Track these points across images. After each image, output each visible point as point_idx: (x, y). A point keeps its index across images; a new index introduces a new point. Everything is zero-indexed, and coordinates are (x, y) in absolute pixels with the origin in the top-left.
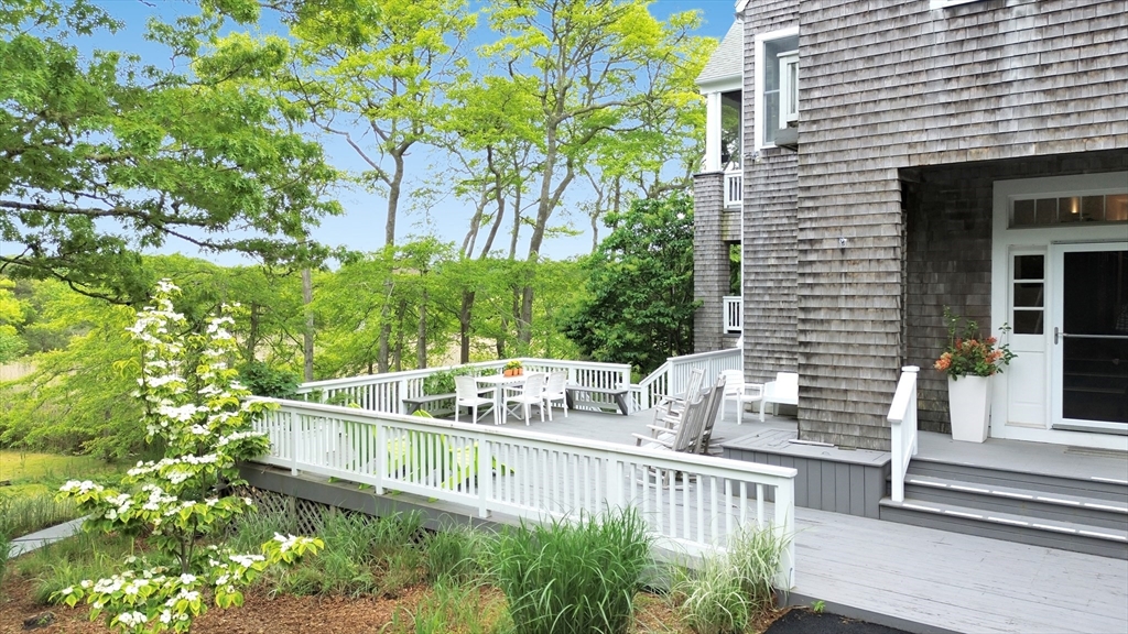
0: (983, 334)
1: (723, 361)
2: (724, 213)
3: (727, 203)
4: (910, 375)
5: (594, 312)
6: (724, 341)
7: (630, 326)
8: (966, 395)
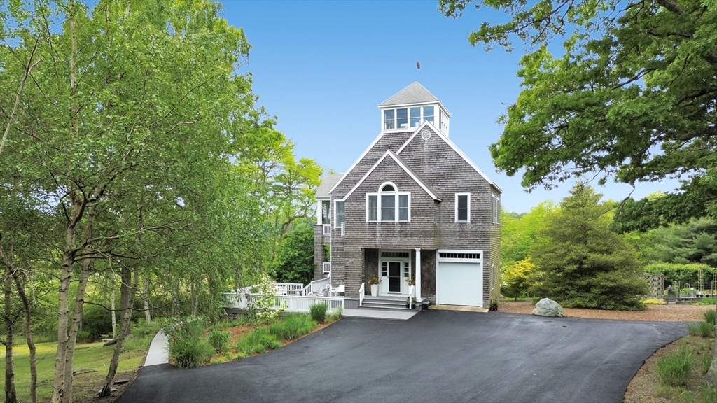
0: (377, 277)
1: (325, 282)
2: (323, 237)
3: (324, 234)
4: (363, 284)
5: (284, 267)
6: (323, 276)
7: (296, 272)
8: (374, 288)
